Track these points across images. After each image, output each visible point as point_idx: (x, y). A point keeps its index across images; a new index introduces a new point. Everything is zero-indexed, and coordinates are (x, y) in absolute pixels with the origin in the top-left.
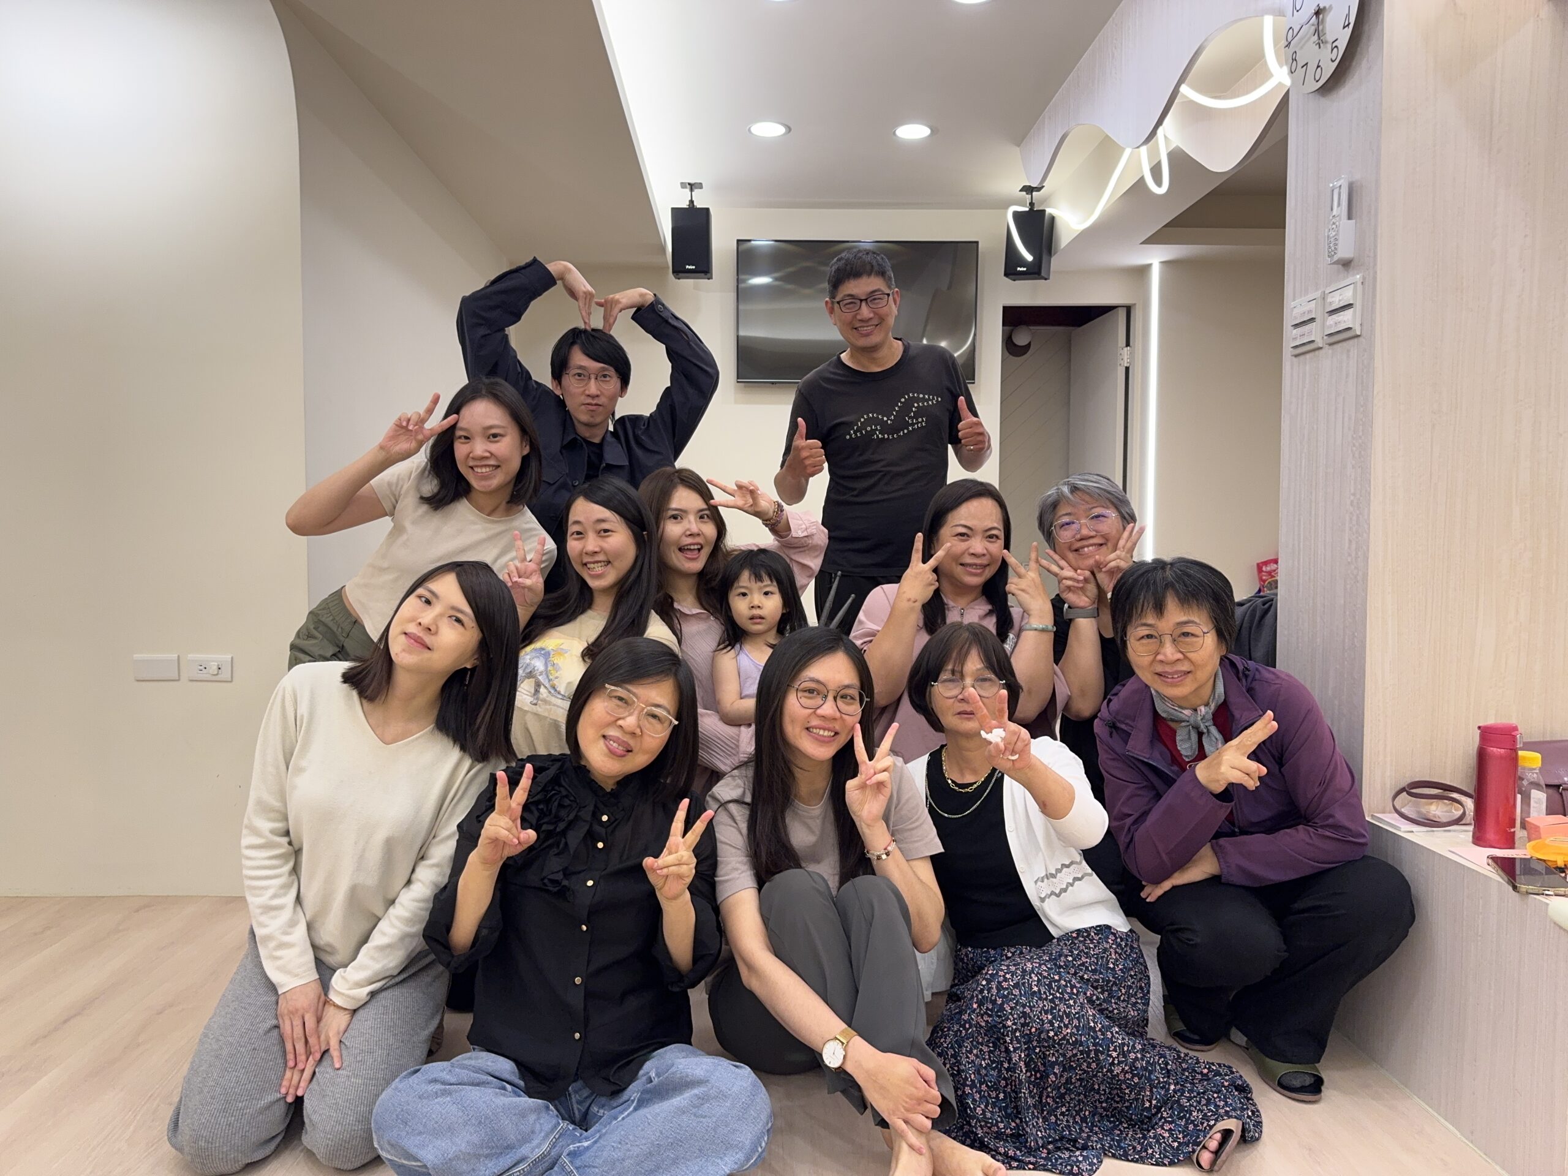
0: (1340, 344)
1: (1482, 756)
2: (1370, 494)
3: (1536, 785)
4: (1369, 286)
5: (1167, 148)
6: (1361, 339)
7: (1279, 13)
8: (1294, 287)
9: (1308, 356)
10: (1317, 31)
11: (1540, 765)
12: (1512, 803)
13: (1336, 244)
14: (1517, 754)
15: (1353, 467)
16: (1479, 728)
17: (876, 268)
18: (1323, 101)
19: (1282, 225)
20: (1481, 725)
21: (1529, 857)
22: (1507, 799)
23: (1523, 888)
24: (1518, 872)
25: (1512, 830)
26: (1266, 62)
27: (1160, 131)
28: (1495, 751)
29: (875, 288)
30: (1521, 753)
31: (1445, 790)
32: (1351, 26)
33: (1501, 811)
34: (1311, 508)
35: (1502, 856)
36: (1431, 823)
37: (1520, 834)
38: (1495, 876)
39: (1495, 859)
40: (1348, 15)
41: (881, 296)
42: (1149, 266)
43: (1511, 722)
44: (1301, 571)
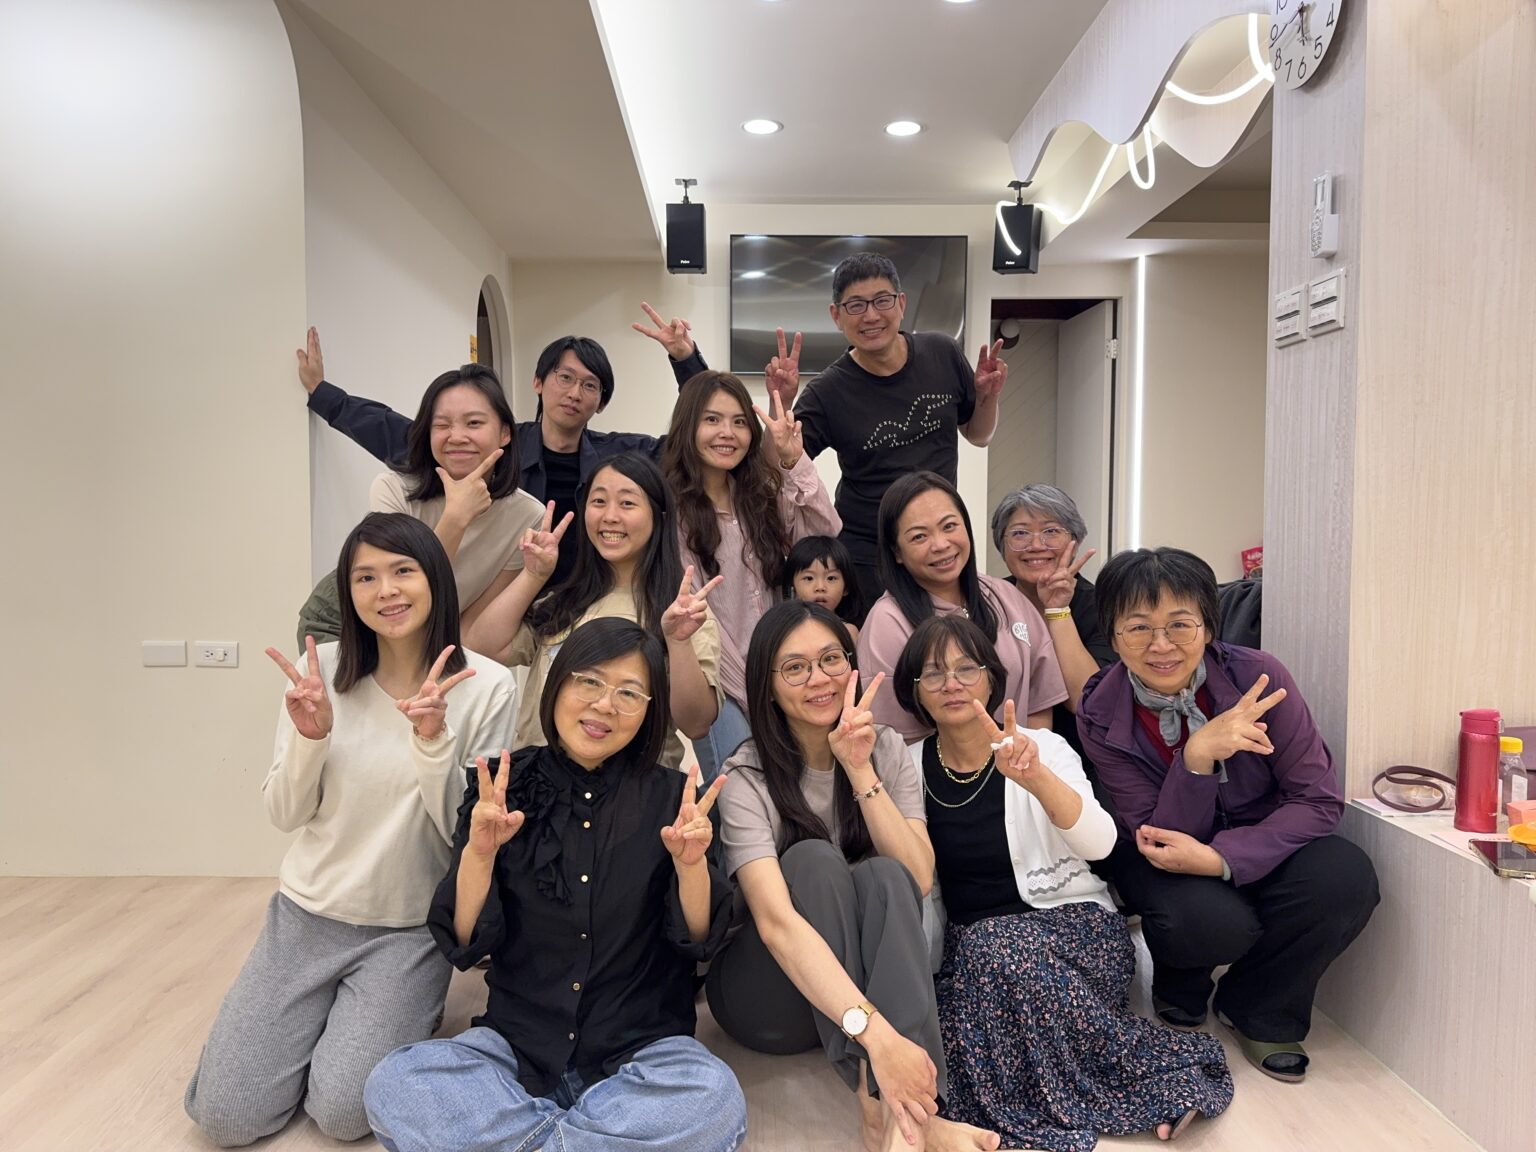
0: (1323, 337)
1: (1464, 741)
2: (1353, 484)
3: (1518, 771)
4: (1352, 280)
5: (1153, 143)
6: (1344, 331)
7: (1263, 10)
8: (1279, 279)
9: (1292, 348)
10: (1301, 28)
11: (1520, 750)
12: (1493, 788)
13: (1320, 238)
14: (1498, 739)
15: (1337, 457)
16: (1461, 714)
17: (882, 270)
18: (1308, 98)
19: (1264, 217)
20: (1462, 710)
21: (1510, 841)
22: (1489, 785)
23: (1505, 871)
24: (1499, 856)
25: (1494, 814)
26: (1250, 59)
27: (1146, 127)
28: (1477, 737)
29: (882, 289)
30: (1502, 739)
31: (1424, 776)
32: (1335, 23)
33: (1483, 796)
34: (1295, 497)
35: (1483, 839)
36: (1412, 808)
37: (1501, 818)
38: (1478, 860)
39: (1476, 843)
40: (1331, 13)
41: (887, 298)
42: (1136, 259)
43: (1493, 708)
44: (1285, 559)
